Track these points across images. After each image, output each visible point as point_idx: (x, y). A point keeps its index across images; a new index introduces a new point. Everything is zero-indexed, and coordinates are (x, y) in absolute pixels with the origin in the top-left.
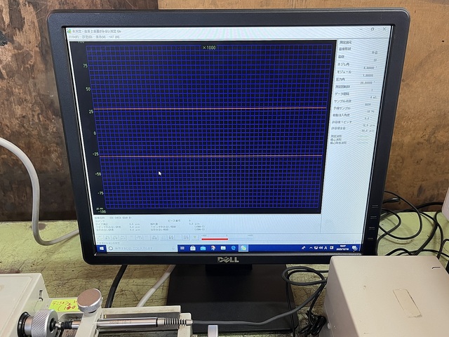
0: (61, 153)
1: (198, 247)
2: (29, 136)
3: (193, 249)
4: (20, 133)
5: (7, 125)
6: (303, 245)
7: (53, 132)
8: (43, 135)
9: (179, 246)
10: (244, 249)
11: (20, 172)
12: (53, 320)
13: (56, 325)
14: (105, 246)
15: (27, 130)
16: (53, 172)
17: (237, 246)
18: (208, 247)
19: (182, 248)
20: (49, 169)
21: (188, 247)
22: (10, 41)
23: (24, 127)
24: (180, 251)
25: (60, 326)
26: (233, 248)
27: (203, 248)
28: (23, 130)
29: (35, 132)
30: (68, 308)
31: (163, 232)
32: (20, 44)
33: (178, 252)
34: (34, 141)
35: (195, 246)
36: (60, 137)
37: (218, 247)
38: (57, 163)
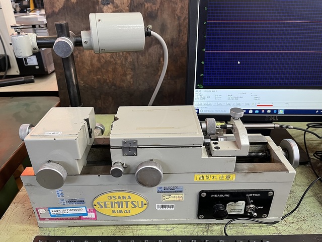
0: (133, 75)
1: (254, 110)
2: (116, 64)
3: (251, 112)
4: (110, 62)
5: (103, 57)
6: (317, 110)
7: (130, 61)
8: (124, 63)
10: (281, 112)
11: (107, 87)
14: (198, 110)
15: (115, 60)
16: (127, 87)
17: (277, 110)
18: (260, 111)
20: (125, 85)
21: (248, 110)
22: (112, 3)
23: (113, 58)
25: (219, 127)
26: (275, 112)
27: (257, 112)
28: (112, 60)
29: (119, 62)
31: (235, 100)
32: (117, 5)
34: (117, 67)
35: (252, 110)
36: (134, 65)
37: (266, 111)
38: (130, 82)
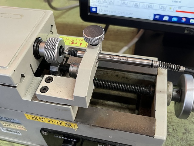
9: (155, 15)
12: (61, 47)
13: (64, 51)
14: (96, 8)
18: (180, 18)
19: (157, 17)
21: (162, 16)
24: (155, 19)
25: (67, 53)
30: (72, 43)
33: (153, 20)
37: (188, 19)
